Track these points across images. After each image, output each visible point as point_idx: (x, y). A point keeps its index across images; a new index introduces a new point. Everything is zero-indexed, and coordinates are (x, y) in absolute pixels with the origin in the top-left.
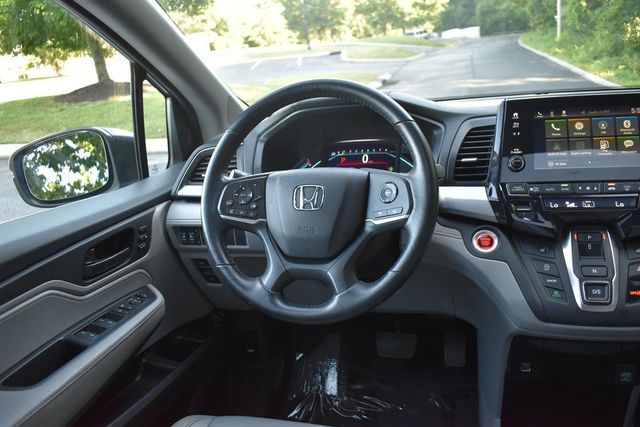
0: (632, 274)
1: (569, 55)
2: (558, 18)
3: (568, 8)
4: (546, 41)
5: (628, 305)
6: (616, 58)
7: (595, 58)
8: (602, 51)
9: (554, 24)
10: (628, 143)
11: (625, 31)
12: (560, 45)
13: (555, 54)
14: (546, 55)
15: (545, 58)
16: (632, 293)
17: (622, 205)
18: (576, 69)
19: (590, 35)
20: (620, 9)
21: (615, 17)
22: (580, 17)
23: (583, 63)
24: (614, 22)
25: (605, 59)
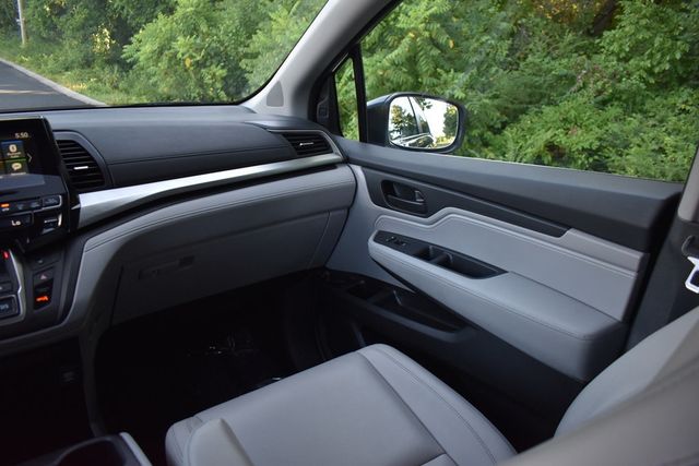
0: (36, 283)
1: (37, 65)
2: (21, 21)
3: (30, 11)
4: (10, 47)
5: (35, 311)
6: (88, 70)
7: (67, 70)
8: (73, 62)
9: (17, 28)
10: (16, 166)
11: (94, 43)
12: (27, 53)
13: (21, 62)
14: (10, 63)
15: (11, 67)
16: (39, 299)
17: (18, 223)
18: (46, 81)
19: (58, 44)
20: (86, 19)
21: (83, 27)
22: (45, 23)
23: (54, 73)
24: (82, 32)
25: (77, 71)
